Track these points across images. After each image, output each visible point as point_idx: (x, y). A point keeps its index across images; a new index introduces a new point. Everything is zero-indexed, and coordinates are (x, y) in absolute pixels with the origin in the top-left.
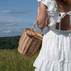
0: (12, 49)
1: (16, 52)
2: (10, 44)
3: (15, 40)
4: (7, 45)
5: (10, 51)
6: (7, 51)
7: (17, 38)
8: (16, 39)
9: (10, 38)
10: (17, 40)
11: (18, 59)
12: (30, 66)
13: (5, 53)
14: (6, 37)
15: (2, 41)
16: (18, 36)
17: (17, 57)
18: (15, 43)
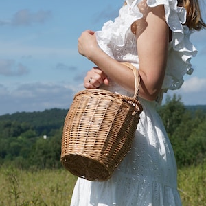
1: (8, 177)
3: (7, 129)
7: (13, 123)
8: (9, 125)
10: (12, 129)
11: (17, 198)
16: (18, 113)
17: (12, 190)
18: (6, 141)
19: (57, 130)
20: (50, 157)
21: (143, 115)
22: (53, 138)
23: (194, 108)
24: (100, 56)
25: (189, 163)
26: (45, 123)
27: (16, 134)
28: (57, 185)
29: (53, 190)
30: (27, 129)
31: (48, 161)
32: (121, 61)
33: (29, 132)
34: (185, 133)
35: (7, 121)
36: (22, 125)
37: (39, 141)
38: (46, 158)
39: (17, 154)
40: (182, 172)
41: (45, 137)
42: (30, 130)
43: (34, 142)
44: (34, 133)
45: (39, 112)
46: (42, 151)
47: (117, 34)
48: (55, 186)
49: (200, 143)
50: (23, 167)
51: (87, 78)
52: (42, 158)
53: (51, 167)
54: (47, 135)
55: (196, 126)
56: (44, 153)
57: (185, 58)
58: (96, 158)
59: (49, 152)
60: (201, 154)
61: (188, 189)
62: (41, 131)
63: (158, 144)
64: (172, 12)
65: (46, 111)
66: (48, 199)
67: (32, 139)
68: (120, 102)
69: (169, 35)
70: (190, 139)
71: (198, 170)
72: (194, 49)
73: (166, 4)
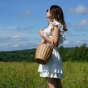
0: (20, 61)
2: (19, 57)
4: (15, 58)
5: (19, 63)
6: (16, 63)
8: (24, 52)
9: (18, 52)
13: (15, 65)
14: (15, 51)
15: (11, 54)
16: (26, 50)
18: (23, 56)
21: (54, 49)
23: (66, 48)
24: (44, 36)
25: (65, 61)
26: (32, 52)
27: (25, 54)
29: (34, 67)
30: (28, 53)
32: (49, 38)
33: (28, 54)
34: (64, 54)
35: (23, 51)
36: (27, 52)
39: (26, 59)
40: (63, 63)
43: (30, 56)
47: (48, 31)
49: (68, 56)
50: (27, 62)
51: (41, 42)
53: (33, 62)
54: (33, 55)
55: (67, 52)
56: (32, 59)
57: (63, 36)
58: (43, 59)
60: (68, 59)
61: (65, 67)
62: (31, 54)
63: (57, 56)
64: (60, 26)
65: (32, 49)
66: (33, 69)
68: (48, 46)
69: (60, 31)
70: (65, 55)
71: (67, 62)
72: (65, 34)
73: (59, 24)
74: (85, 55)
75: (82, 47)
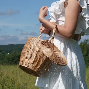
12: (16, 85)
19: (13, 51)
20: (10, 60)
22: (11, 54)
28: (14, 71)
29: (12, 73)
30: (2, 51)
31: (9, 62)
36: (1, 49)
37: (6, 55)
38: (9, 61)
41: (8, 53)
42: (3, 51)
43: (5, 55)
44: (5, 52)
45: (6, 45)
46: (7, 58)
48: (13, 71)
52: (7, 61)
53: (11, 64)
54: (9, 53)
56: (8, 59)
59: (10, 59)
65: (9, 45)
67: (4, 54)
74: (86, 56)
75: (83, 44)
